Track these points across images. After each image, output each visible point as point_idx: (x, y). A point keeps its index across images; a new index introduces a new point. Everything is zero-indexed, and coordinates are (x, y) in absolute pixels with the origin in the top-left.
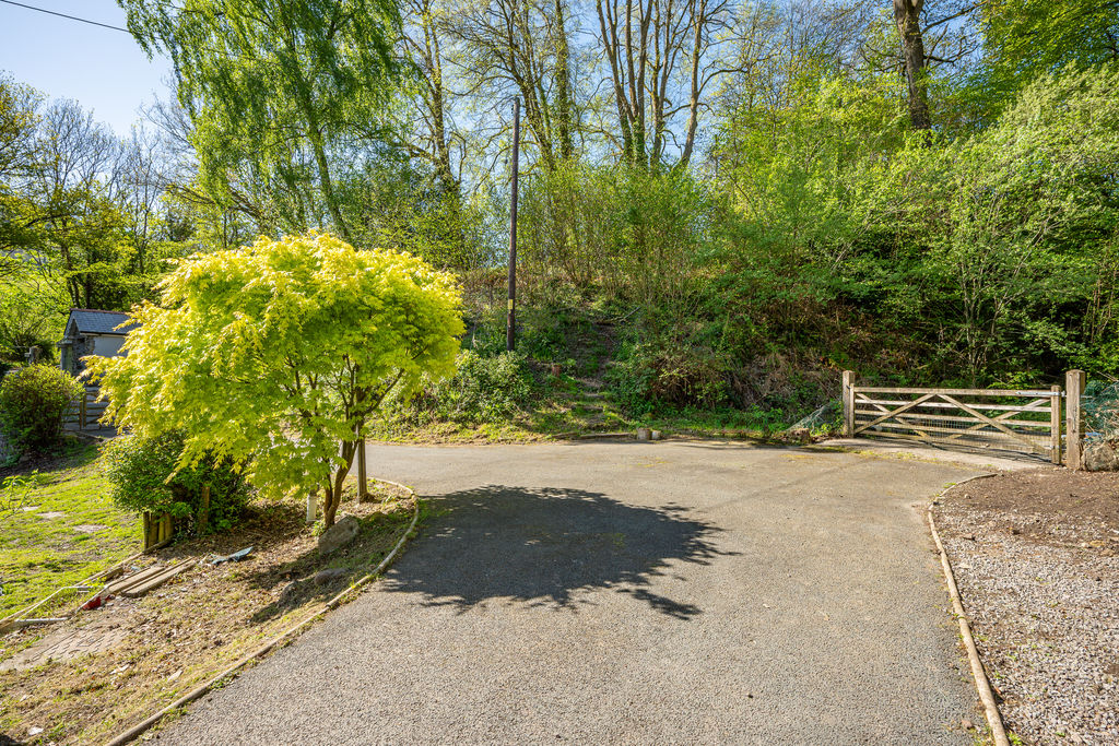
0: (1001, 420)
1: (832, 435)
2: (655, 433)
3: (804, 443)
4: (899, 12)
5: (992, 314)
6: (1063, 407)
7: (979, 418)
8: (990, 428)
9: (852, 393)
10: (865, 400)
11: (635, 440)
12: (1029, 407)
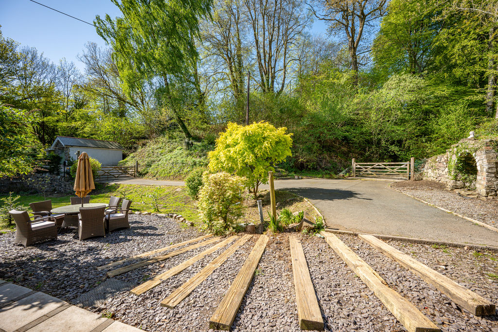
0: (395, 170)
1: (349, 176)
2: (300, 177)
3: (343, 178)
4: (350, 48)
5: (380, 143)
6: (410, 166)
7: (390, 170)
8: (393, 172)
9: (354, 165)
10: (359, 166)
11: (294, 179)
12: (402, 167)
